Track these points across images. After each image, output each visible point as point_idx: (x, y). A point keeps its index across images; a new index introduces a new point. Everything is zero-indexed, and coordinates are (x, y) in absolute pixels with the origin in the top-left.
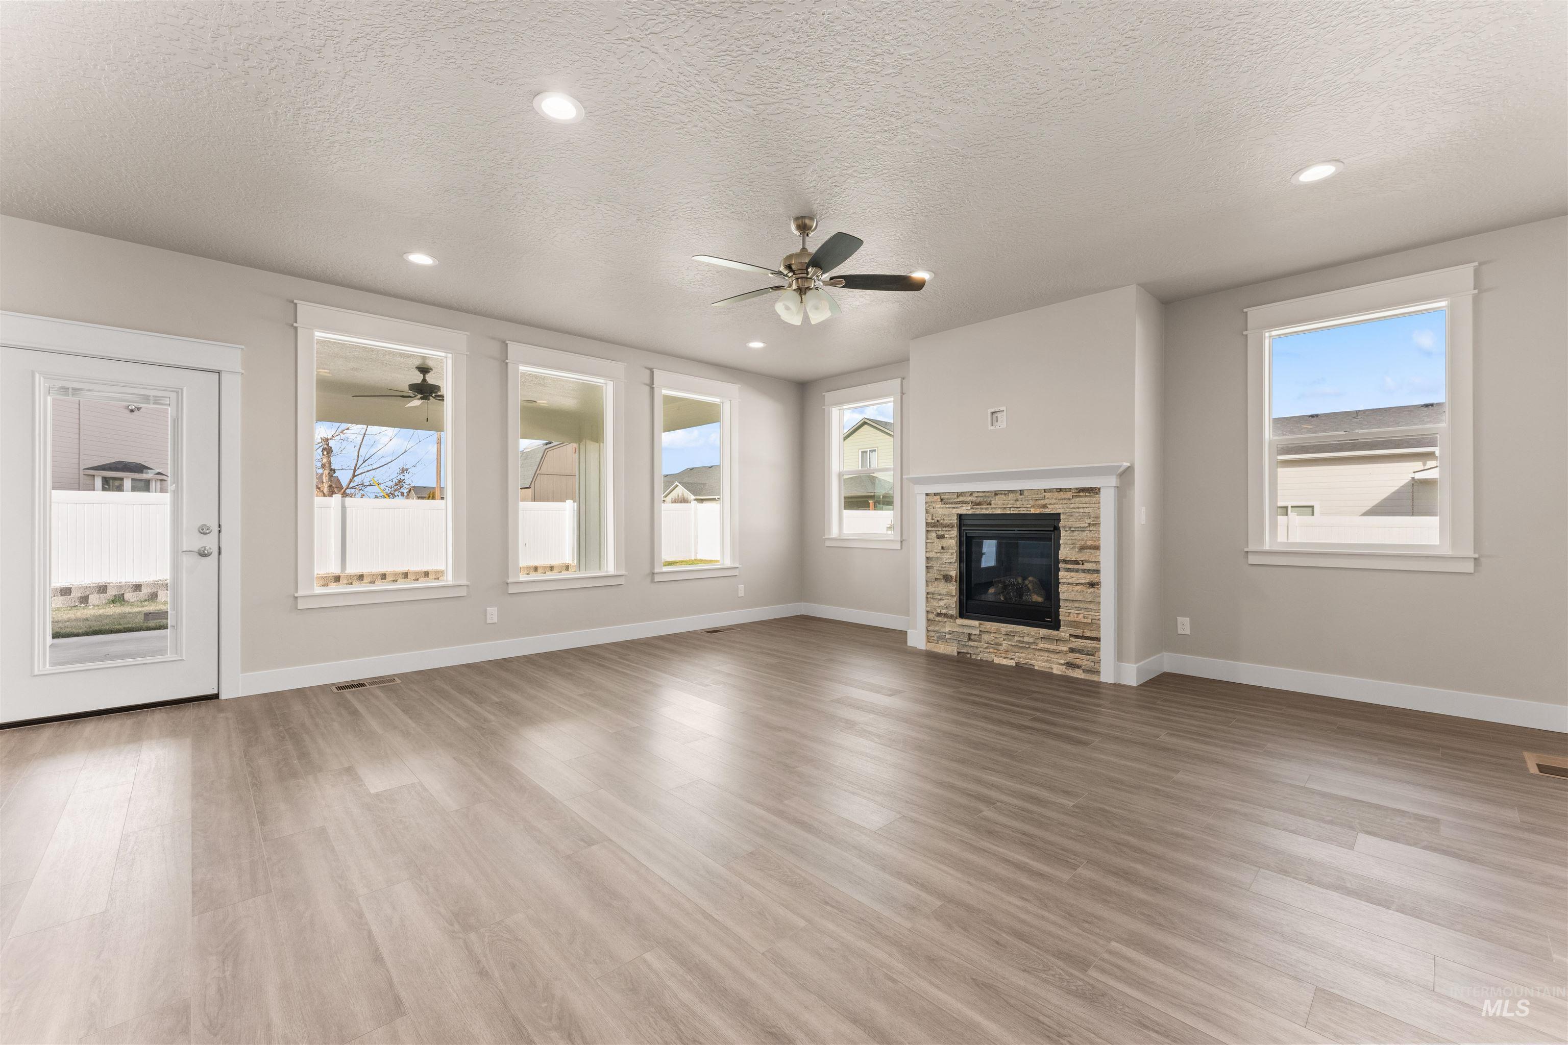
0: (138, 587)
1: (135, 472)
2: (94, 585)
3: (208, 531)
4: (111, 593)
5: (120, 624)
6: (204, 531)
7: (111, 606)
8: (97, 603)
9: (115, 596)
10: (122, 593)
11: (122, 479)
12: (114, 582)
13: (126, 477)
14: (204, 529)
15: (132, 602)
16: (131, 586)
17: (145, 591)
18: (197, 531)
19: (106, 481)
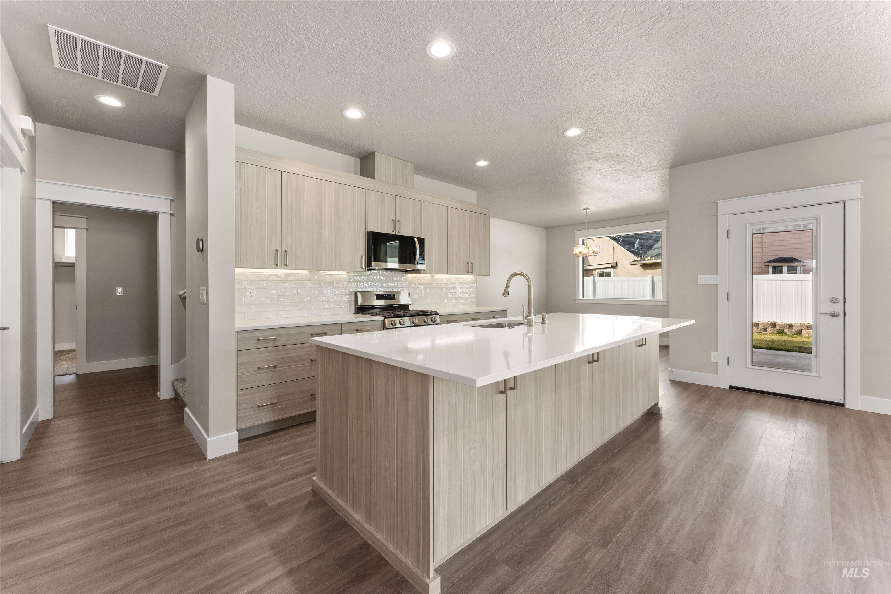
0: (791, 326)
1: (789, 262)
2: (769, 323)
3: (837, 301)
4: (778, 328)
5: (782, 346)
6: (834, 301)
7: (778, 335)
8: (771, 332)
9: (779, 330)
10: (783, 328)
11: (782, 266)
12: (779, 322)
13: (784, 265)
14: (834, 300)
15: (788, 334)
16: (788, 325)
17: (795, 329)
18: (829, 300)
19: (774, 267)
